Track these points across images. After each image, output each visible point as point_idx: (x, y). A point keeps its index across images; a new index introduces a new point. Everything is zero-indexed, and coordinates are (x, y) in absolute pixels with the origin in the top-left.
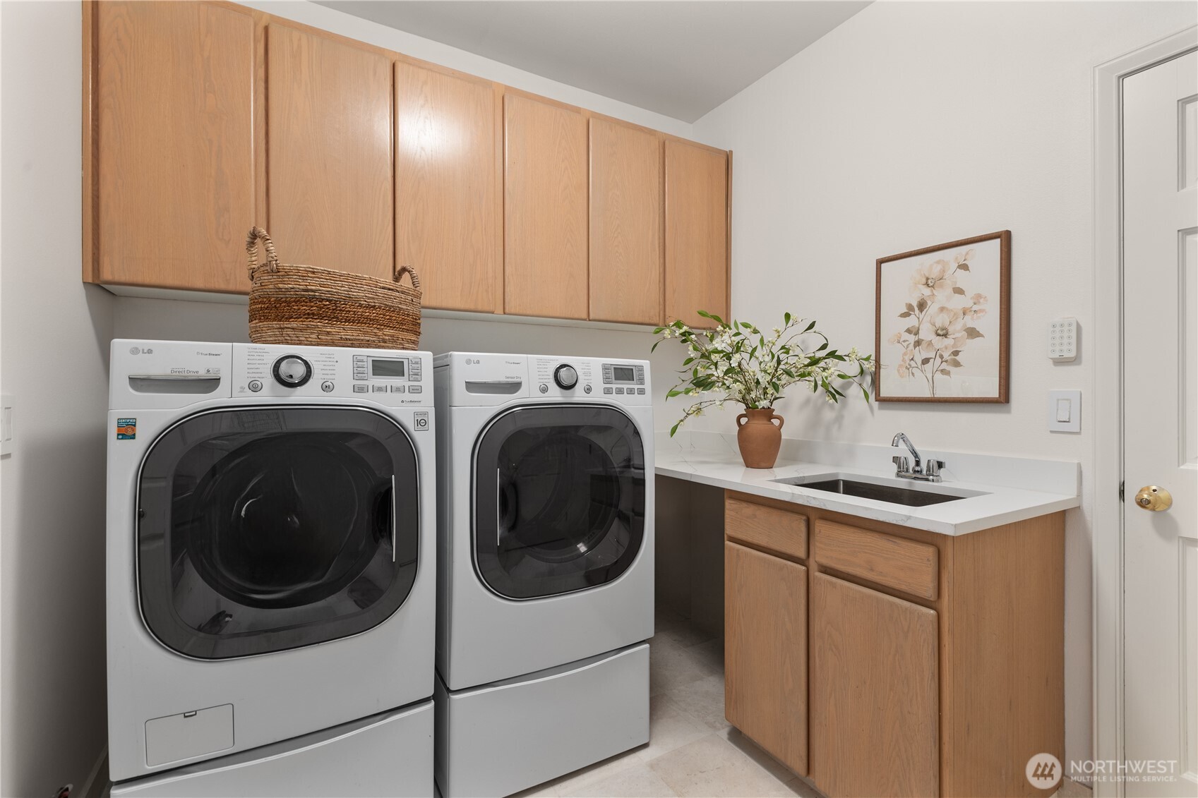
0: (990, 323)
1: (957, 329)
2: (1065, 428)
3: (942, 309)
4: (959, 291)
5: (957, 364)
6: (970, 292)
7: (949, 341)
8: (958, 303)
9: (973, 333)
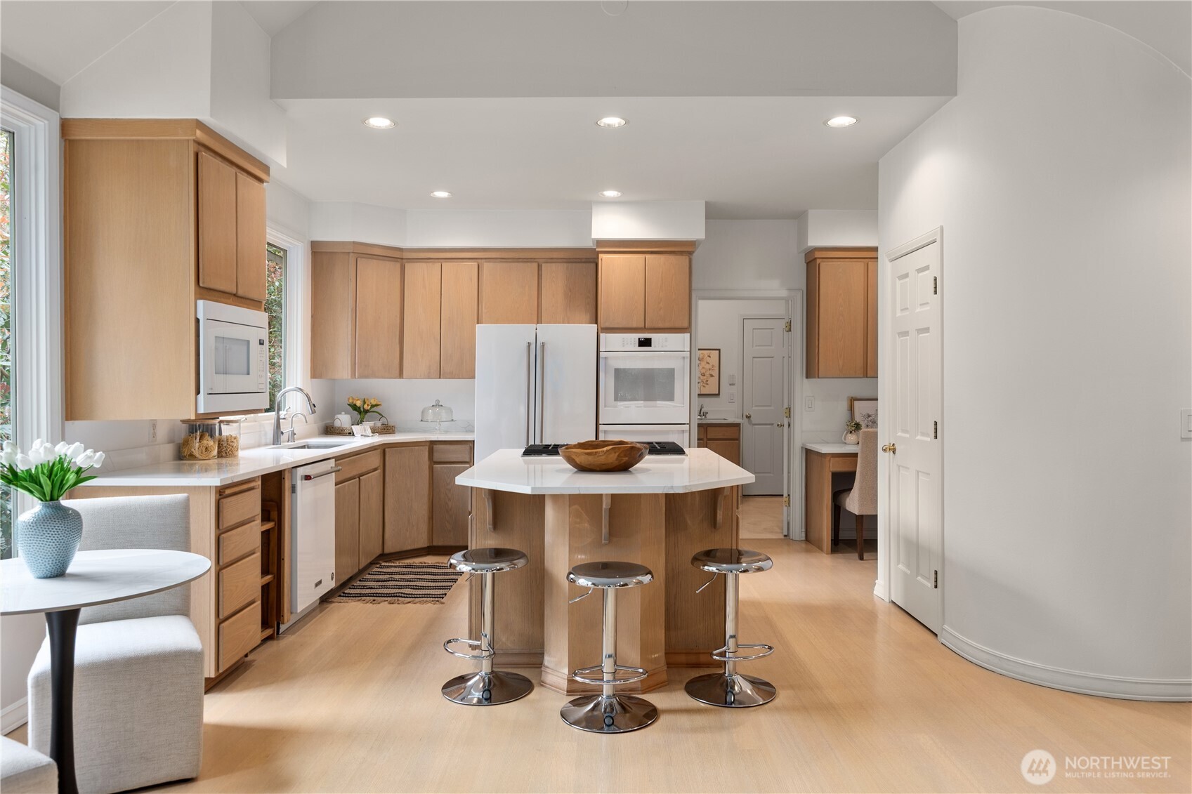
0: (716, 373)
1: (707, 374)
2: (732, 402)
3: (703, 368)
4: (708, 363)
5: (707, 384)
6: (711, 364)
7: (705, 377)
8: (708, 366)
9: (712, 376)
